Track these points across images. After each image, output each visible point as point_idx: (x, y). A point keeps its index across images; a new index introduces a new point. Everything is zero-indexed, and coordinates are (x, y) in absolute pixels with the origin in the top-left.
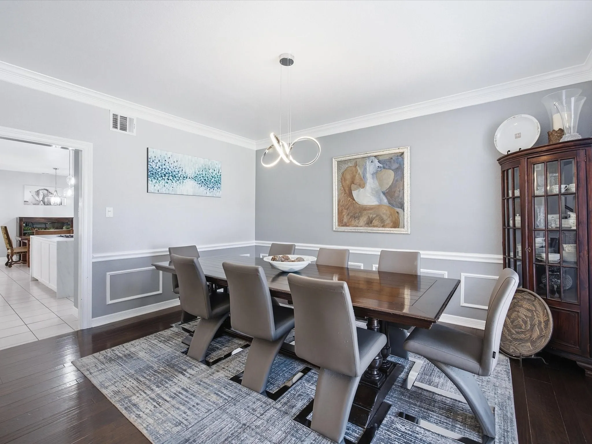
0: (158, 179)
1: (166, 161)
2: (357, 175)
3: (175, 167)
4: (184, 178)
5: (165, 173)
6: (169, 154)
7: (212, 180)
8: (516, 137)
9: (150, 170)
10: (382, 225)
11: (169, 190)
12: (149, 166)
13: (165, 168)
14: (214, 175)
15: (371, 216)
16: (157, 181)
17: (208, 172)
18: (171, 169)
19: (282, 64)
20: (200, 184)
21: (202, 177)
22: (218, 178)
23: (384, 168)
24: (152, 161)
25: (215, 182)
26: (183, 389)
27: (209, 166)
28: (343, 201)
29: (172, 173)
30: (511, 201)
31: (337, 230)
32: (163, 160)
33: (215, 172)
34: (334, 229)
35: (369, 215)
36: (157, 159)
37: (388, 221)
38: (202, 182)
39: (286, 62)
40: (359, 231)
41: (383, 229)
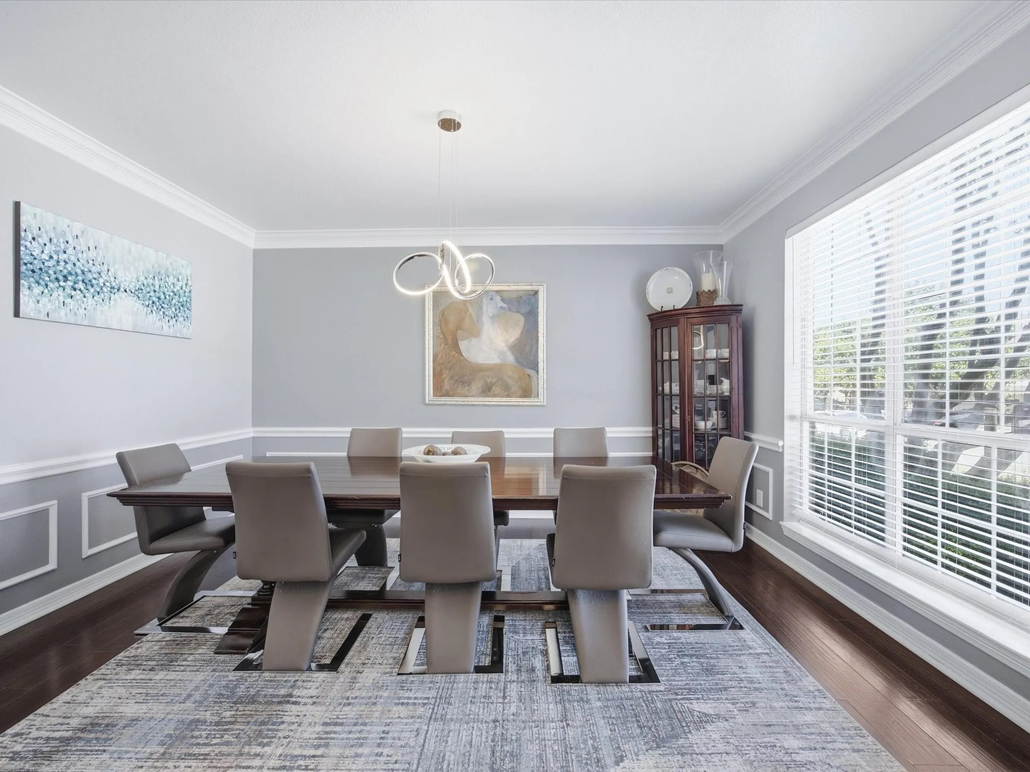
0: (47, 285)
1: (67, 242)
2: (467, 317)
3: (91, 262)
4: (113, 291)
5: (65, 272)
6: (77, 228)
7: (174, 301)
8: (668, 292)
9: (26, 261)
10: (506, 393)
11: (75, 314)
12: (22, 248)
13: (65, 261)
14: (178, 290)
15: (489, 380)
16: (46, 291)
17: (166, 282)
18: (81, 266)
19: (441, 128)
20: (148, 306)
21: (152, 292)
22: (185, 296)
23: (510, 310)
24: (30, 238)
25: (180, 305)
26: (325, 724)
27: (167, 270)
28: (442, 356)
29: (83, 273)
30: (666, 364)
31: (431, 402)
32: (61, 240)
33: (180, 284)
34: (427, 401)
35: (487, 379)
36: (44, 235)
37: (515, 388)
38: (153, 303)
39: (449, 125)
40: (470, 403)
41: (508, 399)
